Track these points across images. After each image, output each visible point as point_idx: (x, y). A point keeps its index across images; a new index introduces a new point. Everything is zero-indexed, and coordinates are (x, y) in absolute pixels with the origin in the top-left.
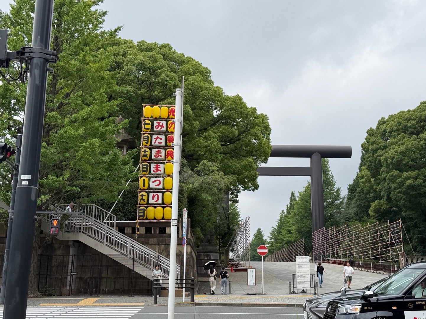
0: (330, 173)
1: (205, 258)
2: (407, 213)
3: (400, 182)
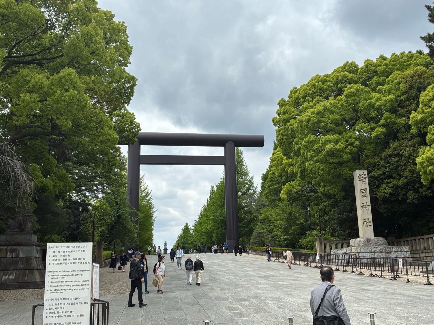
0: (244, 163)
1: (8, 256)
2: (326, 188)
3: (317, 149)
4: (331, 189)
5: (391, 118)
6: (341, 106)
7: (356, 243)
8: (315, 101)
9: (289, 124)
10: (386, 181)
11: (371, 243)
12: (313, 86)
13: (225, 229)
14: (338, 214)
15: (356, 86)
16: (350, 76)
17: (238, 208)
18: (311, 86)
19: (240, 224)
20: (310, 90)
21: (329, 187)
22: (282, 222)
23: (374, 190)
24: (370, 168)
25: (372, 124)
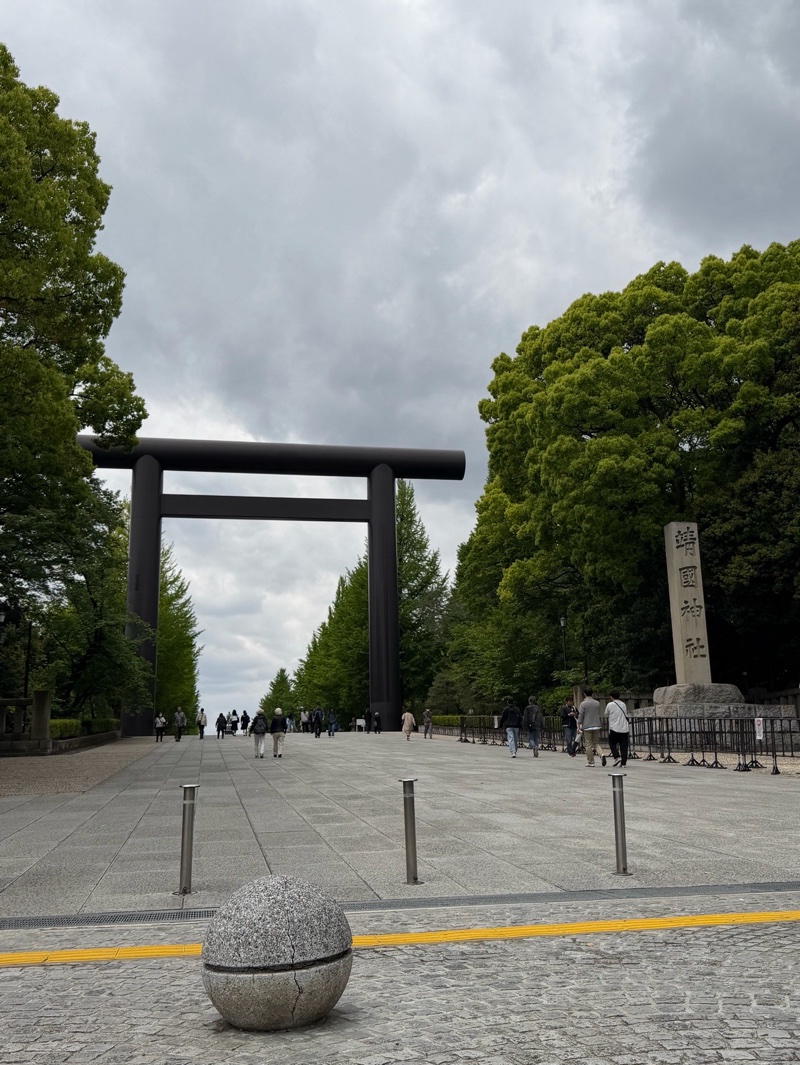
0: (417, 518)
2: (599, 566)
3: (579, 469)
4: (610, 568)
5: (757, 395)
6: (639, 367)
7: (667, 697)
8: (578, 357)
9: (515, 413)
10: (743, 548)
11: (704, 698)
12: (574, 320)
13: (367, 677)
14: (629, 631)
15: (674, 318)
16: (664, 296)
17: (400, 627)
18: (569, 322)
19: (404, 666)
20: (567, 330)
21: (606, 563)
22: (497, 652)
23: (715, 570)
24: (704, 516)
25: (713, 412)
